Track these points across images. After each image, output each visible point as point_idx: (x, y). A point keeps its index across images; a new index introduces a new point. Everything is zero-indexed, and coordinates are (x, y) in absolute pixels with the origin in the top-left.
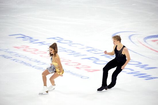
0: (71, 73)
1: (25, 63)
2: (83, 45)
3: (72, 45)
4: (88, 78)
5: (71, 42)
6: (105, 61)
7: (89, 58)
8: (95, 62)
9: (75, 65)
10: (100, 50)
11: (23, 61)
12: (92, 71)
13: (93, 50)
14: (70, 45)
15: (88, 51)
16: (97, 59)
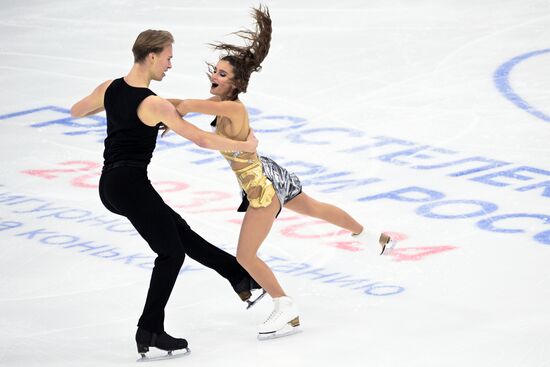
0: (314, 272)
1: (88, 247)
2: (358, 134)
3: (305, 137)
4: (401, 290)
5: (297, 122)
6: (473, 202)
7: (393, 195)
8: (423, 211)
9: (331, 234)
10: (443, 151)
11: (75, 239)
12: (413, 258)
13: (409, 153)
14: (297, 139)
15: (387, 158)
16: (435, 195)
